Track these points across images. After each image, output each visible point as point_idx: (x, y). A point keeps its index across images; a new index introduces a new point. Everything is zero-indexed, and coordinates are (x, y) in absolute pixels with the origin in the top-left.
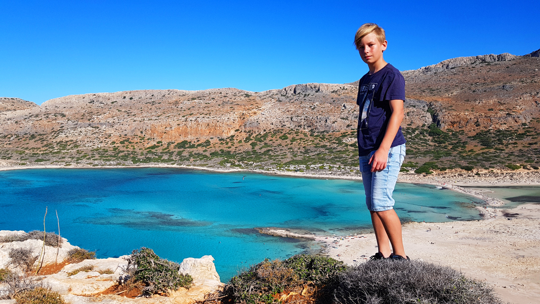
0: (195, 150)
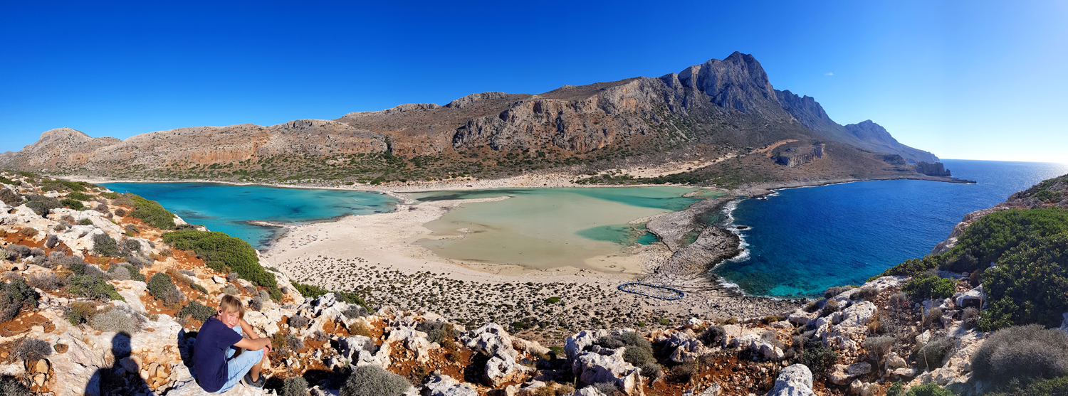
0: (222, 170)
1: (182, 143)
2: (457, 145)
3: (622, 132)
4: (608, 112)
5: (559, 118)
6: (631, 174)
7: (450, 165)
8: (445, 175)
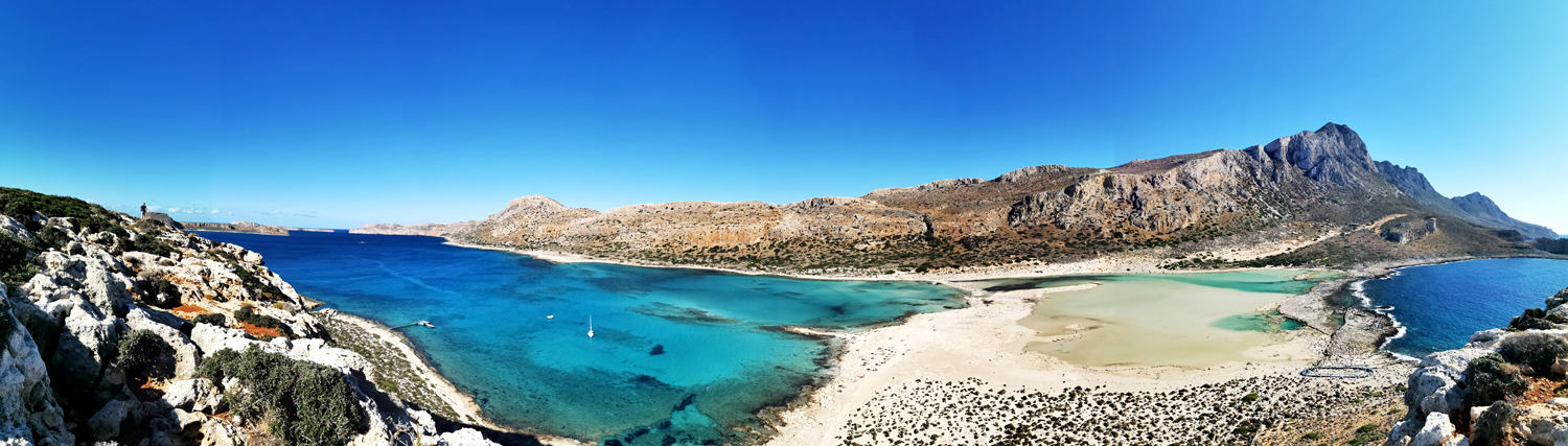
0: (725, 255)
1: (675, 220)
2: (1014, 223)
3: (1207, 209)
4: (1189, 187)
5: (1134, 194)
6: (1224, 257)
7: (1009, 247)
8: (1006, 259)
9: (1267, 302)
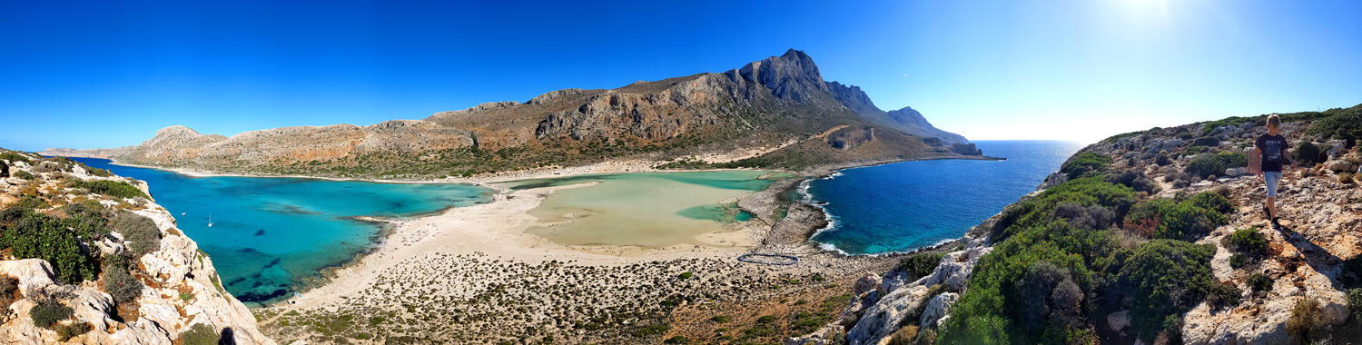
1: (284, 141)
2: (540, 137)
3: (694, 122)
4: (680, 104)
5: (635, 110)
6: (705, 160)
7: (536, 155)
8: (533, 165)
9: (728, 197)
